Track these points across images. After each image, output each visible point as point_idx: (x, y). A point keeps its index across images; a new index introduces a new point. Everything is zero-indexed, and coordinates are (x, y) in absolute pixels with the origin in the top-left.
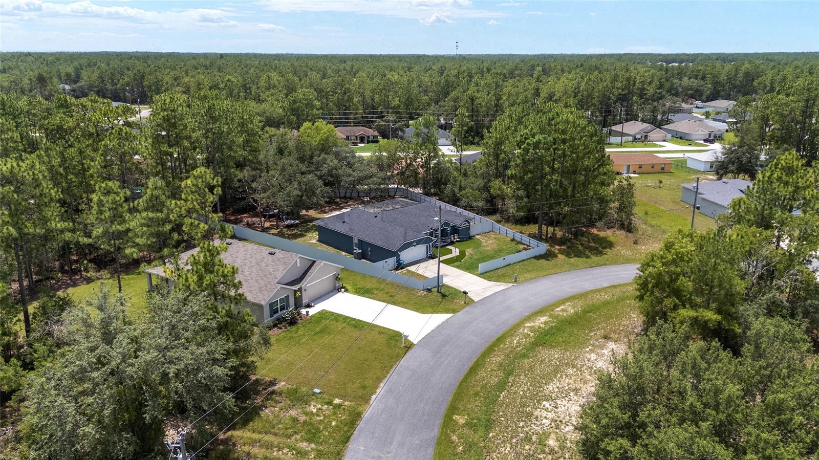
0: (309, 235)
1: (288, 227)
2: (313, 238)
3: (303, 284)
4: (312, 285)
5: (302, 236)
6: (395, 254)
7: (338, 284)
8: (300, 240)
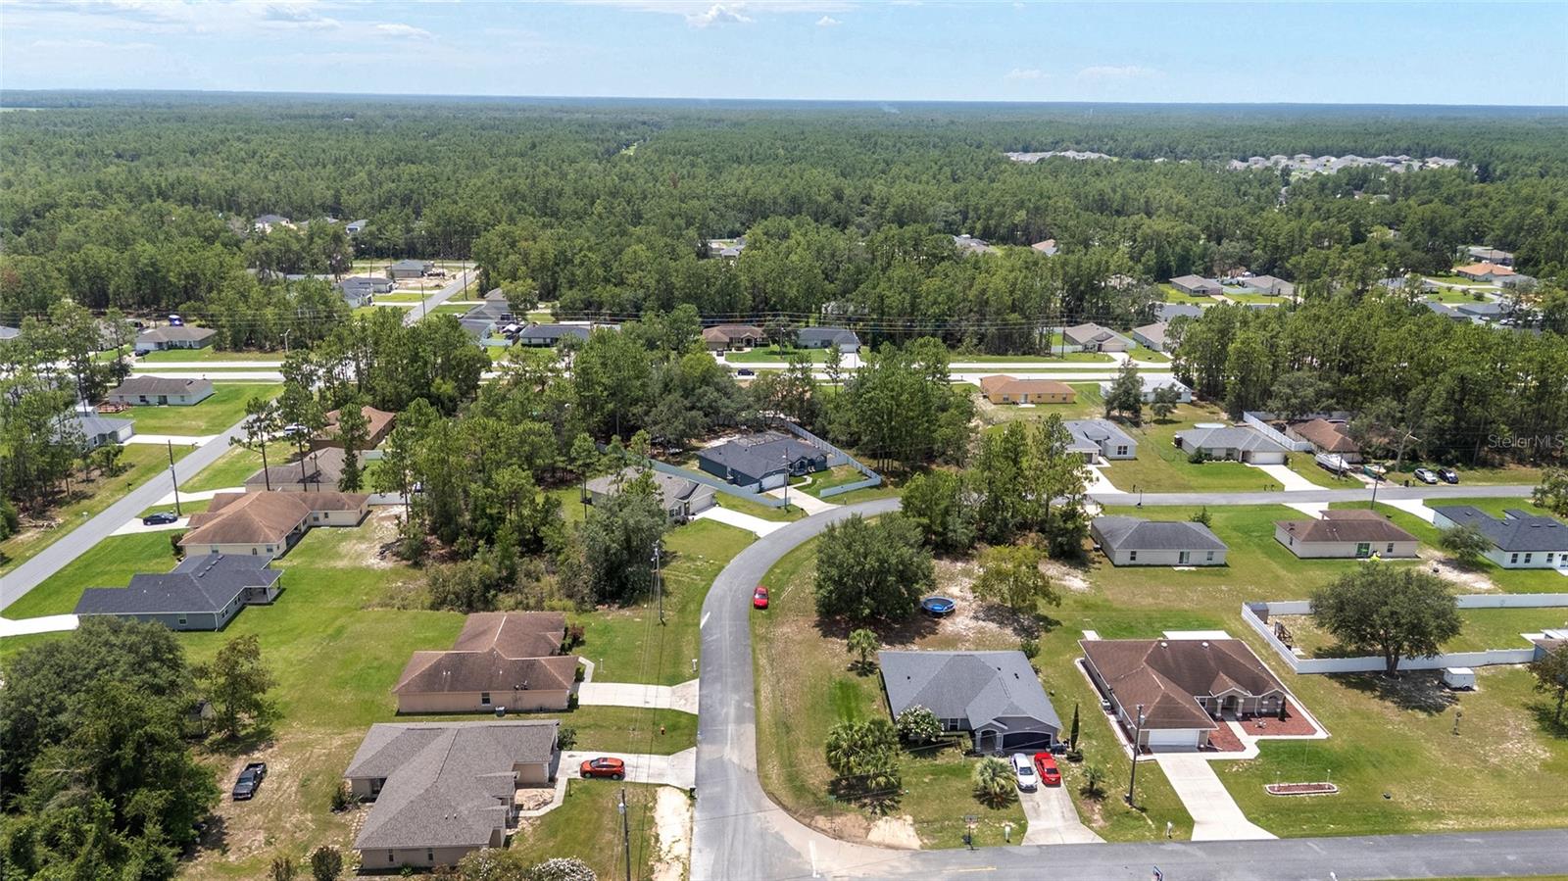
0: (691, 462)
1: (673, 454)
2: (694, 465)
3: (691, 499)
4: (696, 500)
5: (685, 463)
6: (757, 481)
7: (714, 501)
8: (683, 467)
